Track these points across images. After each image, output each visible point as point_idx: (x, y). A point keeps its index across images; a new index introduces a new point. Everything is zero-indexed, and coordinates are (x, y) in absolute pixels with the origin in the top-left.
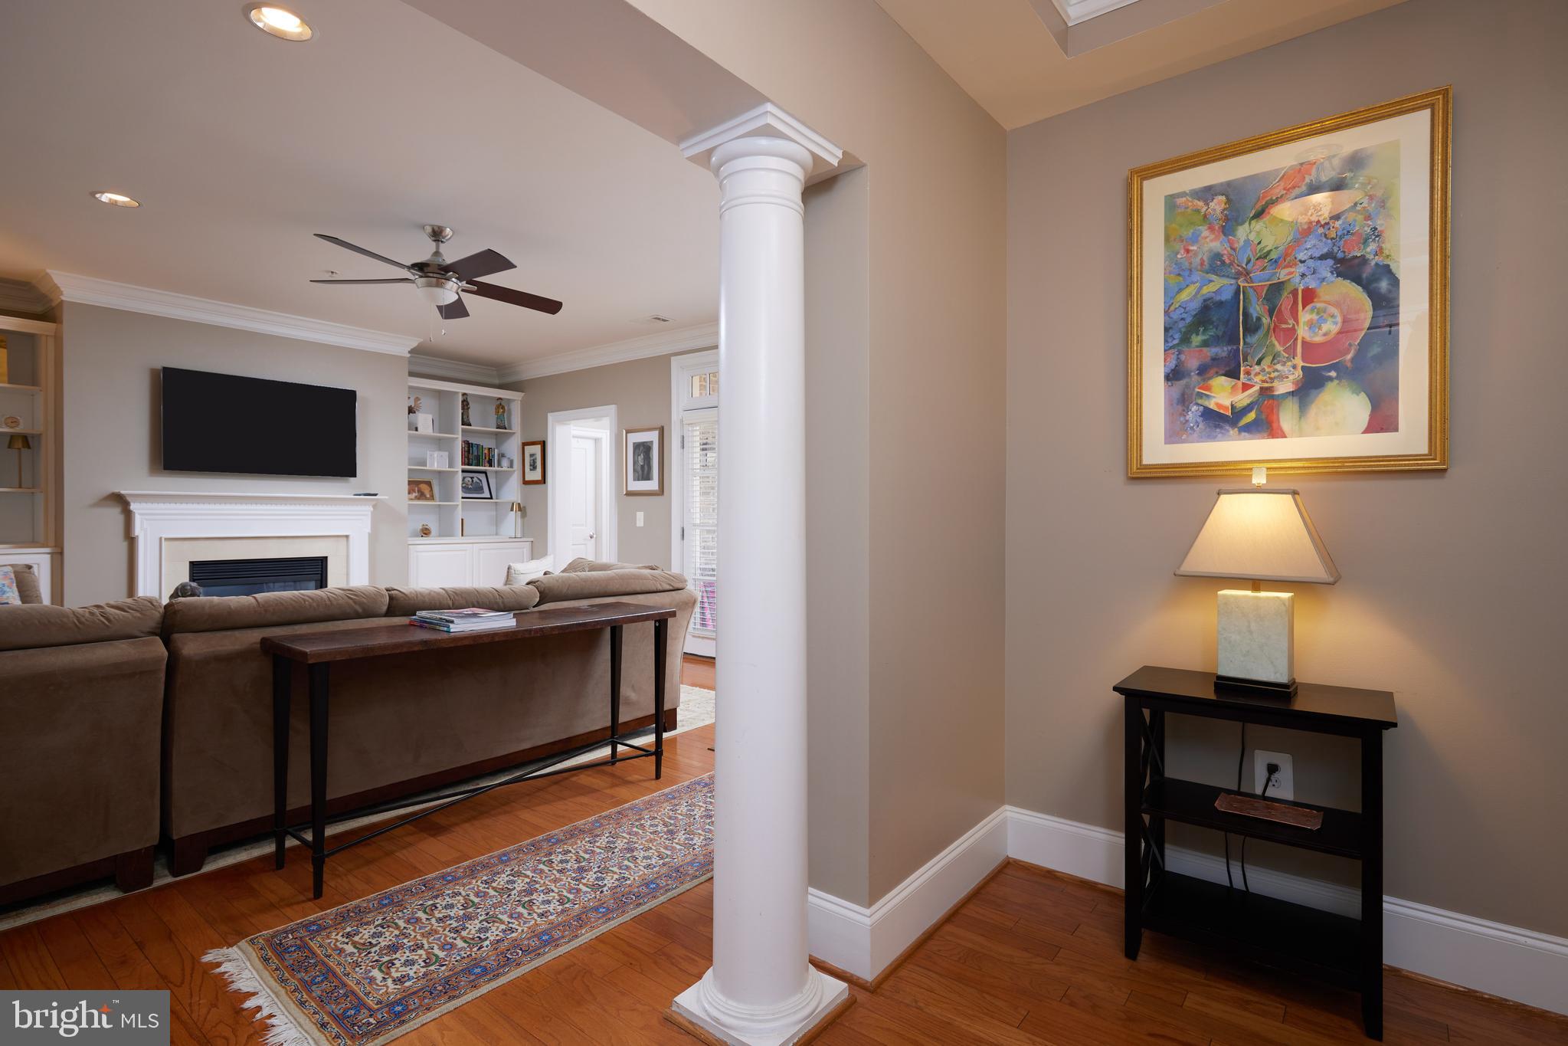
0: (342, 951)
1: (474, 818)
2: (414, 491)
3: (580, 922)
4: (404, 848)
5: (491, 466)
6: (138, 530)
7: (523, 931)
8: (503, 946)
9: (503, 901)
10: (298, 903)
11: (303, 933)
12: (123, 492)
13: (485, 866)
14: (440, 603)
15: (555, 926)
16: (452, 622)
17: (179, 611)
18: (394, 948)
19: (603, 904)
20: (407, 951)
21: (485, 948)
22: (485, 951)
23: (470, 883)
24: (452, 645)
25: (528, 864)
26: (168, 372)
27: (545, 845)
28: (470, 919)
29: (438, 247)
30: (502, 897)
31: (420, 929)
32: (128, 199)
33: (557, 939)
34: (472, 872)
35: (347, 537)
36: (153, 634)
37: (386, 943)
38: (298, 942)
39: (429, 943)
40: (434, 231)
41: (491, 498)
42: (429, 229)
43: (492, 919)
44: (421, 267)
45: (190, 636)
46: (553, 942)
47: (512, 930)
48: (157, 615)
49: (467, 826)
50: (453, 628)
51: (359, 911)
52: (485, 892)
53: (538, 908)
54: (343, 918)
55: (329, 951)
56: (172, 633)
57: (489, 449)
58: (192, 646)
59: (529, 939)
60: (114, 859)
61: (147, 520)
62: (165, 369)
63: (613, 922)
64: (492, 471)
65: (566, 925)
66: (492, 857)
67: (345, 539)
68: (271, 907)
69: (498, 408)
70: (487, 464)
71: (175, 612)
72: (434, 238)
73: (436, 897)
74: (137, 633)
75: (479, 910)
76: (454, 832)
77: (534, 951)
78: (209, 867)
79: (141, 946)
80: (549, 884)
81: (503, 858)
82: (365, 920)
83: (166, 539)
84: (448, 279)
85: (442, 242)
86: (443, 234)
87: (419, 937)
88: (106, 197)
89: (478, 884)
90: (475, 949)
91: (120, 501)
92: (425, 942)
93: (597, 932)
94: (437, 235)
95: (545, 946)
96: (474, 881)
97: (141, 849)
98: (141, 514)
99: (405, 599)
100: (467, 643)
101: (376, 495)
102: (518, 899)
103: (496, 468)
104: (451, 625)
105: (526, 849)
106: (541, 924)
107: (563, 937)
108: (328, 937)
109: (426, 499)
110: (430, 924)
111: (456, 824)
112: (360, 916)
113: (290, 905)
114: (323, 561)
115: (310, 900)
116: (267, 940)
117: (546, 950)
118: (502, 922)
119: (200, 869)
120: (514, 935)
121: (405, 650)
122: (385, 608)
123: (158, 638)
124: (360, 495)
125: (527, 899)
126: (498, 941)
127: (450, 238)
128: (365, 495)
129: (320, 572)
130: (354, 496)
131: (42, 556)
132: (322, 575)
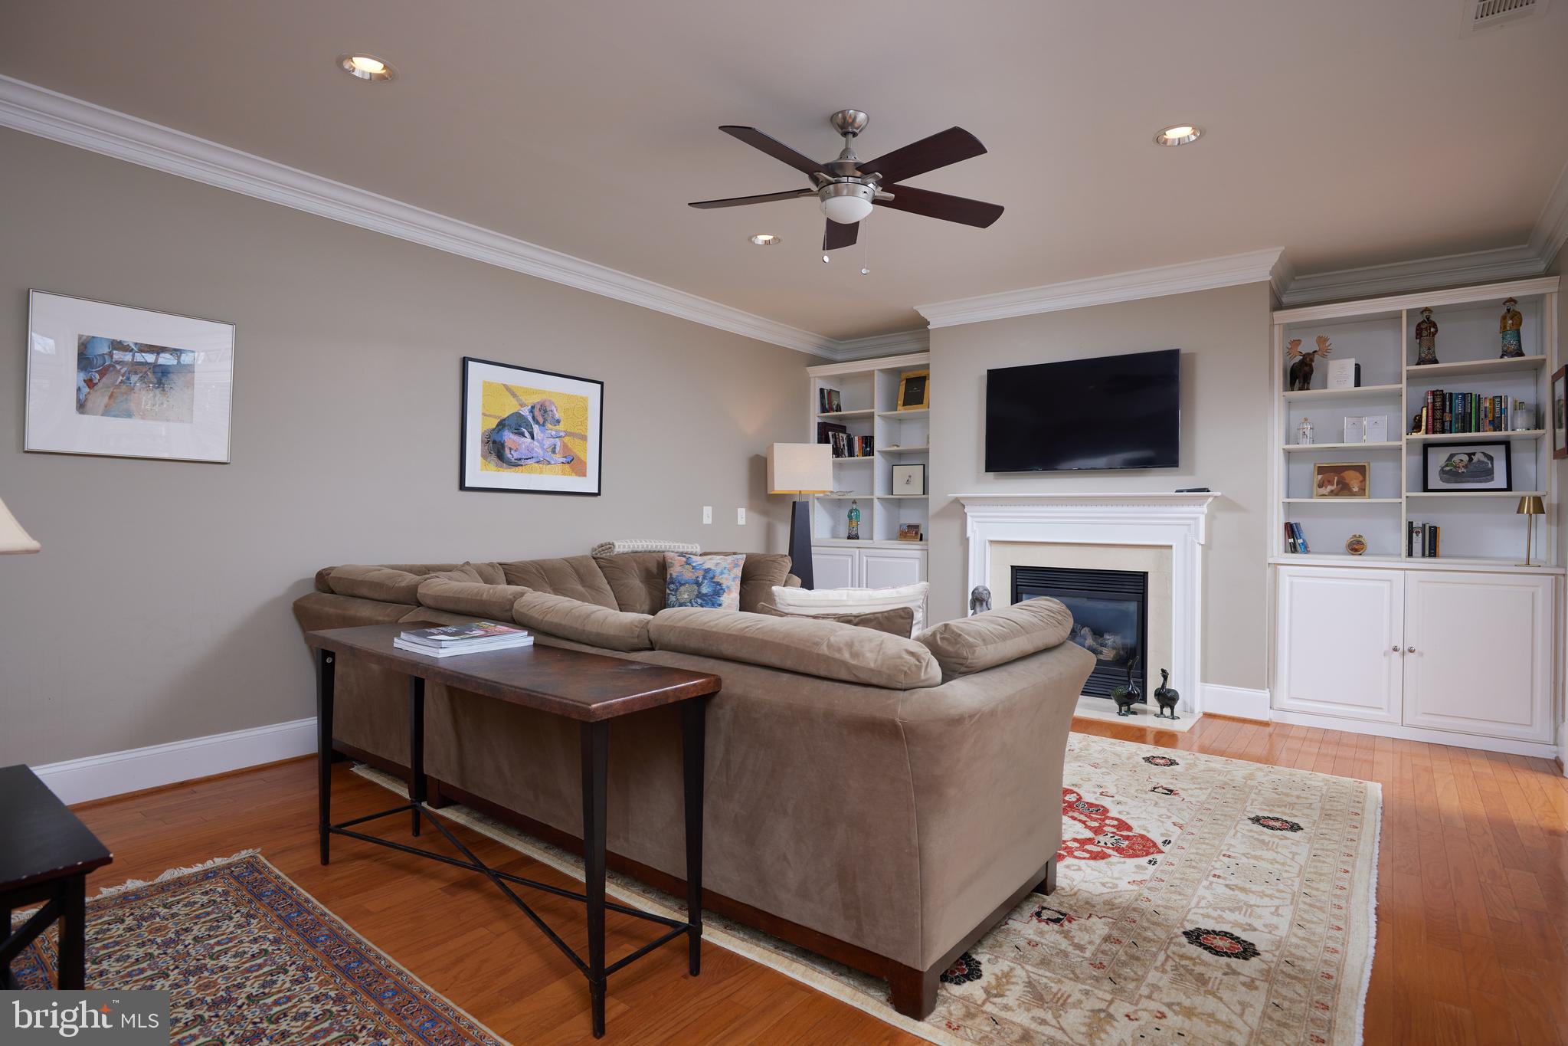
2: (1330, 482)
5: (1499, 428)
6: (969, 534)
26: (991, 374)
35: (1169, 548)
41: (1508, 489)
57: (1494, 398)
61: (977, 522)
62: (990, 372)
67: (1164, 553)
70: (1490, 426)
83: (990, 541)
98: (972, 516)
101: (1205, 491)
109: (1352, 494)
114: (1143, 577)
124: (1182, 491)
128: (1189, 491)
129: (1142, 591)
130: (1177, 491)
131: (919, 552)
132: (1143, 593)
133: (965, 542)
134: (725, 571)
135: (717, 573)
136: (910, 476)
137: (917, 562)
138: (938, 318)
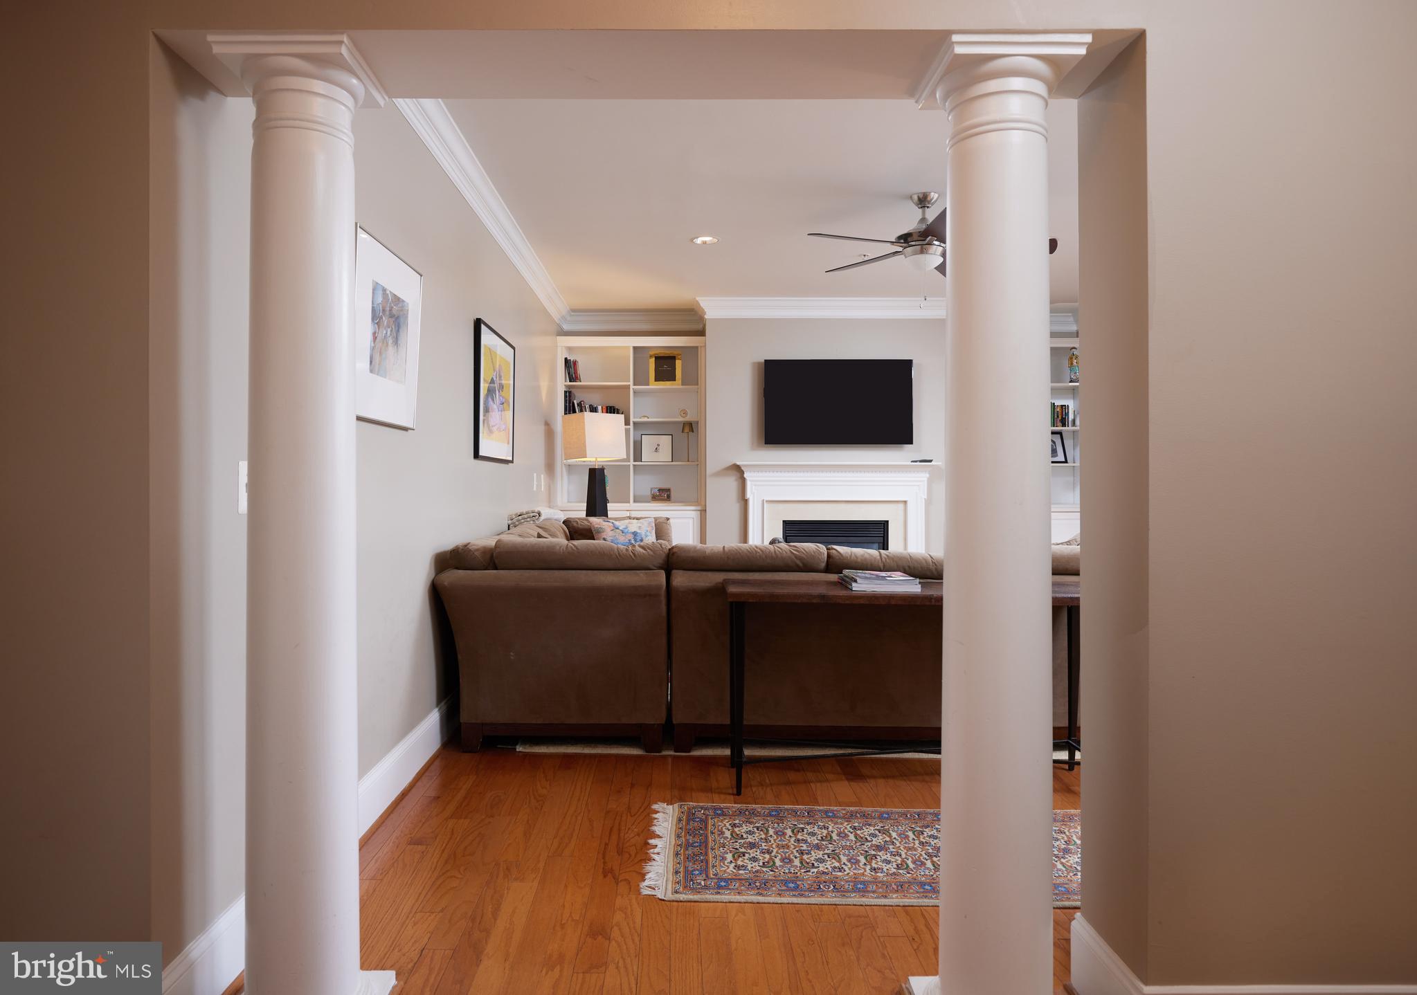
0: (722, 833)
1: (893, 777)
3: (900, 888)
4: (820, 781)
5: (1064, 425)
6: (749, 495)
7: (848, 874)
8: (824, 878)
9: (854, 846)
10: (725, 794)
11: (711, 812)
12: (738, 463)
13: (864, 816)
14: (871, 565)
15: (875, 881)
16: (856, 581)
17: (675, 552)
18: (752, 845)
19: (933, 883)
20: (759, 851)
21: (810, 873)
22: (808, 875)
23: (842, 824)
24: (848, 602)
25: (900, 827)
26: (768, 363)
27: (930, 818)
28: (818, 849)
29: (924, 213)
30: (856, 843)
31: (780, 841)
32: (711, 238)
33: (868, 891)
34: (850, 817)
35: (905, 502)
36: (660, 568)
37: (751, 841)
38: (704, 817)
39: (777, 852)
40: (919, 199)
41: (1066, 462)
42: (915, 197)
43: (834, 855)
44: (905, 239)
45: (680, 572)
46: (864, 892)
47: (841, 869)
48: (664, 556)
49: (881, 781)
50: (856, 587)
51: (753, 813)
52: (846, 835)
53: (876, 863)
54: (740, 813)
55: (716, 830)
56: (673, 569)
57: (1062, 406)
58: (681, 579)
59: (847, 882)
60: (640, 726)
61: (755, 485)
62: (767, 362)
63: (928, 900)
64: (1068, 431)
65: (886, 885)
66: (876, 811)
67: (901, 506)
68: (710, 790)
69: (1071, 358)
70: (1059, 424)
71: (673, 554)
72: (920, 206)
73: (808, 824)
74: (651, 566)
75: (830, 846)
76: (867, 782)
77: (842, 891)
78: (697, 753)
79: (632, 786)
80: (902, 849)
81: (885, 815)
82: (751, 820)
83: (766, 501)
84: (930, 244)
85: (928, 207)
86: (929, 199)
87: (774, 846)
88: (699, 241)
89: (846, 827)
90: (803, 871)
91: (738, 470)
92: (775, 851)
93: (907, 901)
94: (923, 201)
95: (855, 892)
96: (846, 823)
97: (655, 724)
98: (750, 481)
99: (840, 559)
100: (862, 602)
101: (931, 461)
102: (867, 849)
103: (1070, 428)
104: (854, 584)
105: (910, 815)
106: (866, 876)
107: (874, 892)
108: (722, 821)
110: (789, 840)
111: (874, 777)
112: (749, 816)
113: (720, 793)
114: (885, 524)
115: (733, 794)
116: (689, 809)
117: (852, 895)
118: (839, 861)
119: (689, 752)
120: (840, 874)
121: (805, 600)
122: (823, 565)
123: (663, 571)
124: (916, 462)
125: (873, 853)
126: (824, 873)
127: (936, 201)
128: (921, 461)
129: (882, 535)
130: (912, 462)
131: (694, 512)
132: (884, 537)
133: (745, 502)
134: (648, 534)
135: (643, 536)
136: (658, 445)
137: (691, 521)
138: (714, 308)
